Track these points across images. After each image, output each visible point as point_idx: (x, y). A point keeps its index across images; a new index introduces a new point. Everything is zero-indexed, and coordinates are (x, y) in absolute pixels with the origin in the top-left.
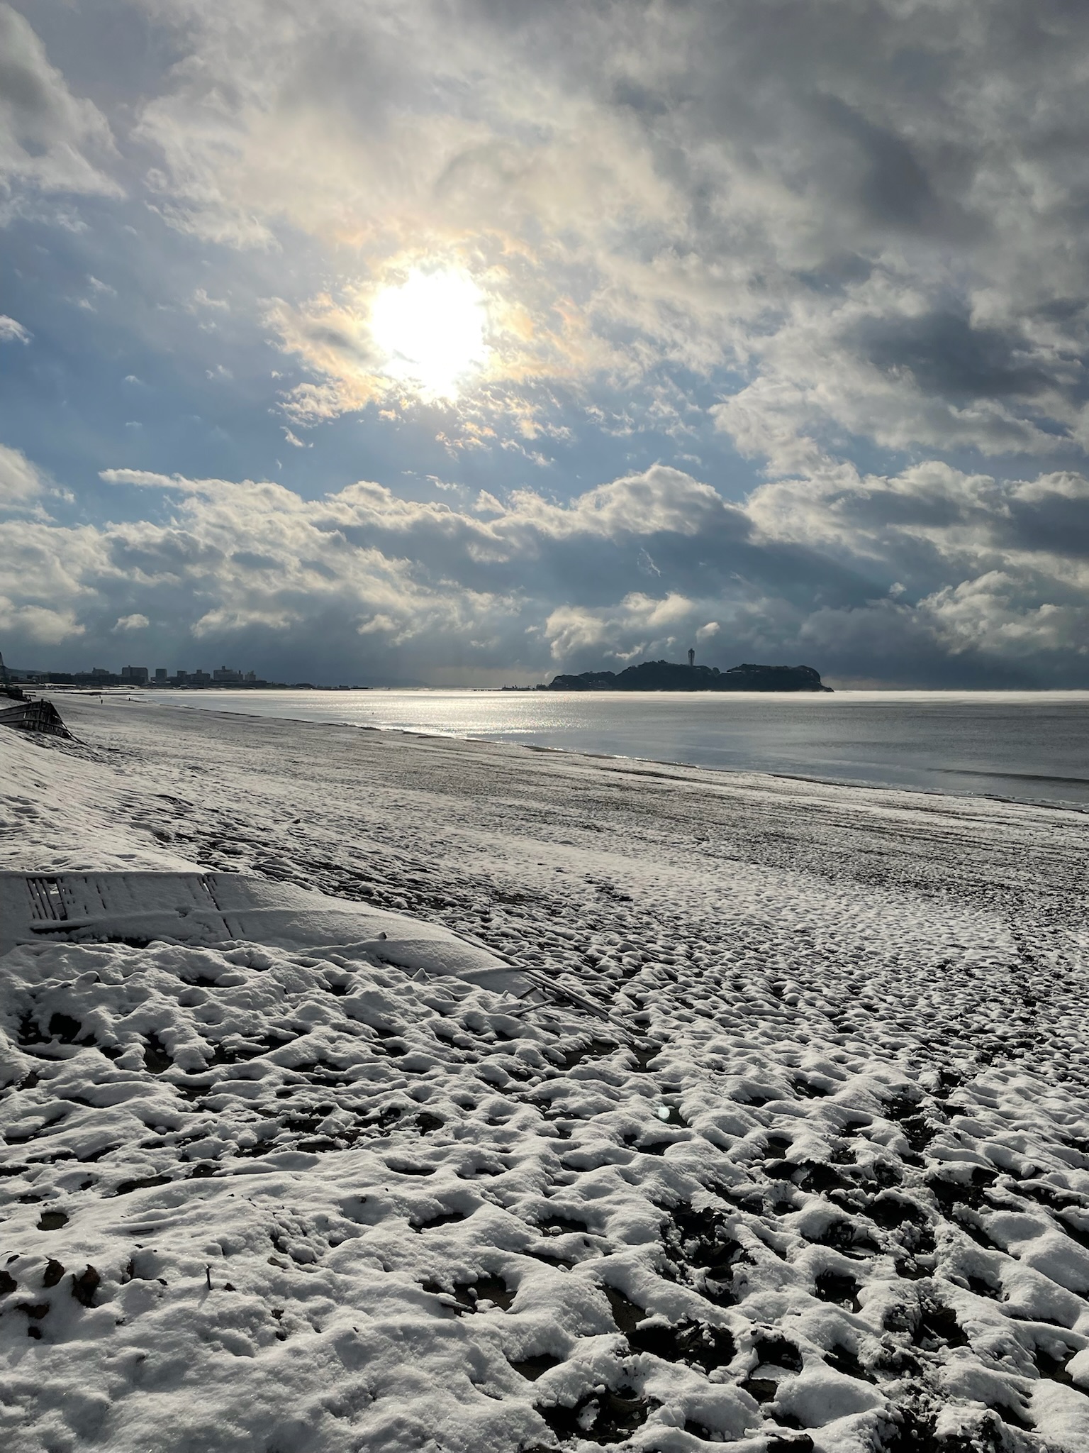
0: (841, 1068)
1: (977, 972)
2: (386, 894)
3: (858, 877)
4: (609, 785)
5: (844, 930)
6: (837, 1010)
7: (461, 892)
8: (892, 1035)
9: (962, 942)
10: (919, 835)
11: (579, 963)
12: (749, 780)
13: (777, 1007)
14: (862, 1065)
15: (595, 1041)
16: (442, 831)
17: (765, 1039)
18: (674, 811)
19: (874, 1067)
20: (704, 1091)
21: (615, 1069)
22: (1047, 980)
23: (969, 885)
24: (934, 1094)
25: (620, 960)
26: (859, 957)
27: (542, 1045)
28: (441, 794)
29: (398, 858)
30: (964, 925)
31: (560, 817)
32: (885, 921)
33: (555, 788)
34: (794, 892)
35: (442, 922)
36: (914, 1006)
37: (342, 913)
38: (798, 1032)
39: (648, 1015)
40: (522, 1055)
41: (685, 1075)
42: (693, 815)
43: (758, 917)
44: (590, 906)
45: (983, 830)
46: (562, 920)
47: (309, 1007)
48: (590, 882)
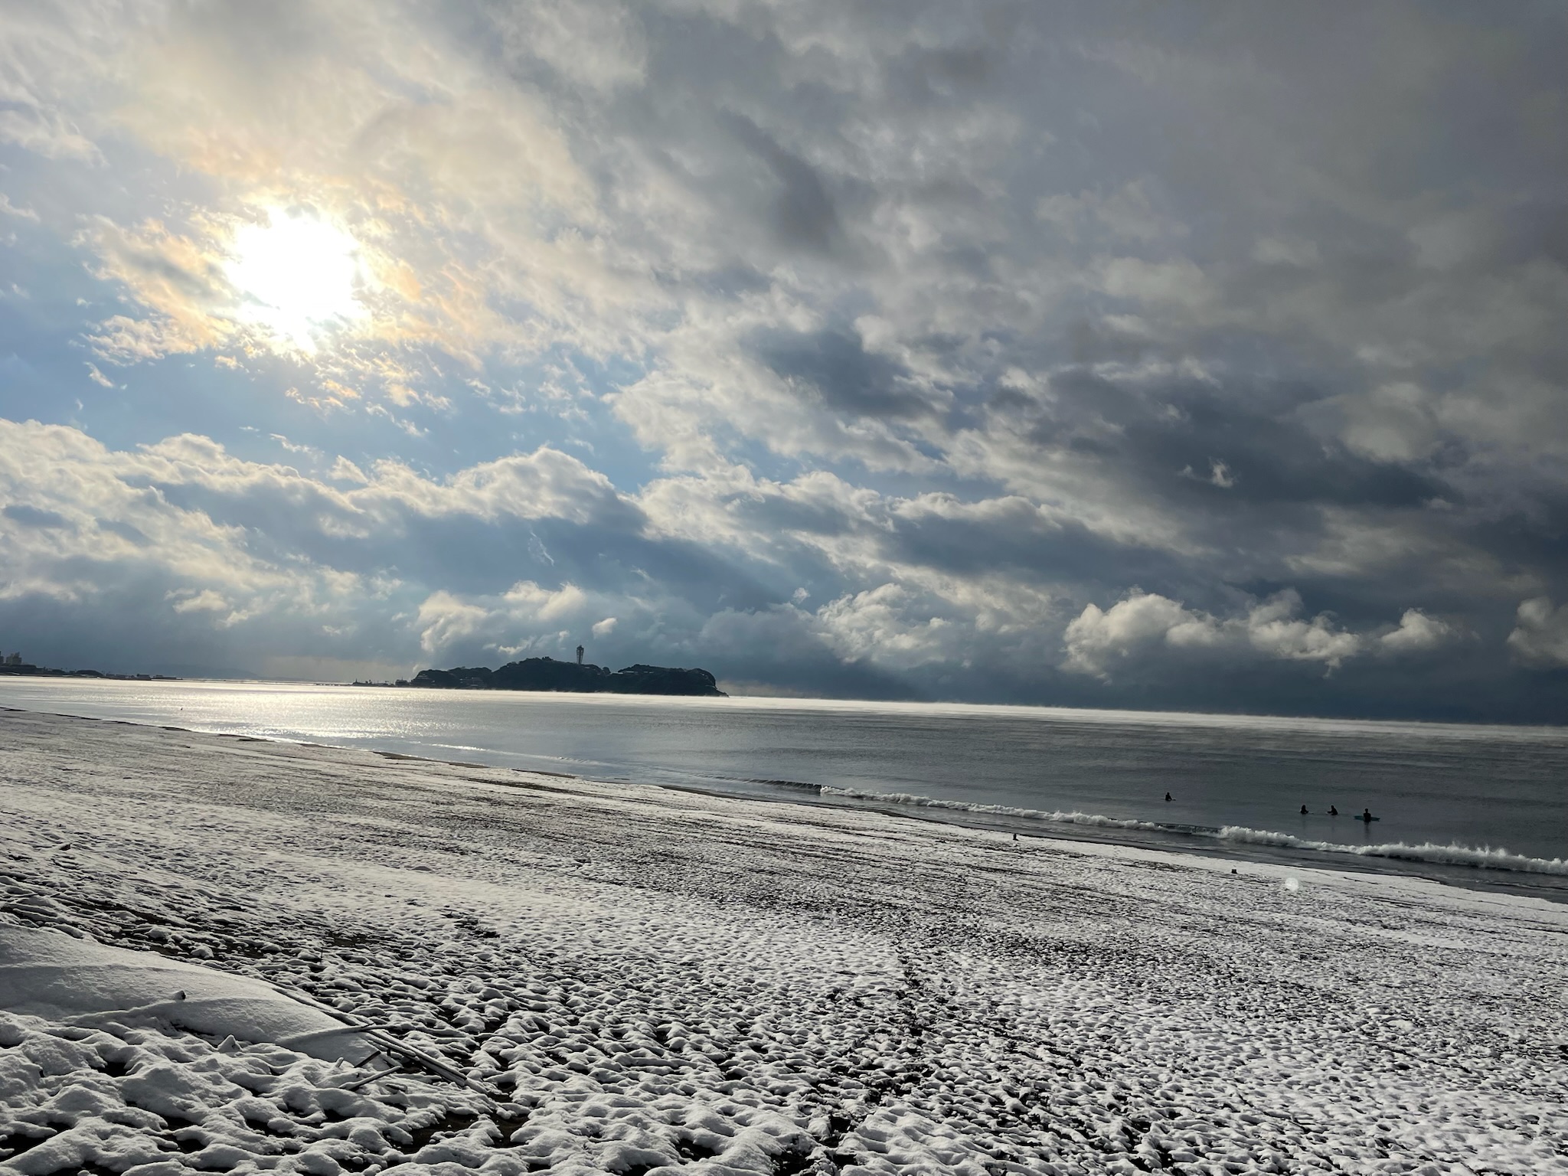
0: (728, 1122)
1: (865, 1001)
2: (185, 941)
3: (749, 900)
4: (478, 799)
5: (734, 960)
6: (724, 1054)
7: (285, 934)
8: (782, 1078)
9: (851, 969)
10: (810, 851)
11: (432, 1017)
12: (637, 792)
13: (660, 1054)
14: (751, 1115)
15: (449, 1114)
16: (263, 858)
17: (647, 1094)
18: (553, 829)
19: (763, 1117)
20: (579, 1163)
21: (474, 1147)
22: (932, 1006)
23: (858, 905)
24: (825, 1143)
25: (482, 1009)
26: (748, 991)
27: (383, 1123)
28: (264, 811)
29: (202, 893)
30: (853, 949)
31: (416, 838)
32: (775, 948)
33: (412, 803)
34: (681, 920)
35: (259, 974)
36: (804, 1043)
37: (126, 969)
38: (682, 1083)
39: (514, 1076)
40: (358, 1138)
41: (555, 1146)
42: (574, 833)
43: (642, 949)
44: (448, 945)
45: (872, 846)
46: (412, 965)
47: (74, 1093)
48: (450, 916)
